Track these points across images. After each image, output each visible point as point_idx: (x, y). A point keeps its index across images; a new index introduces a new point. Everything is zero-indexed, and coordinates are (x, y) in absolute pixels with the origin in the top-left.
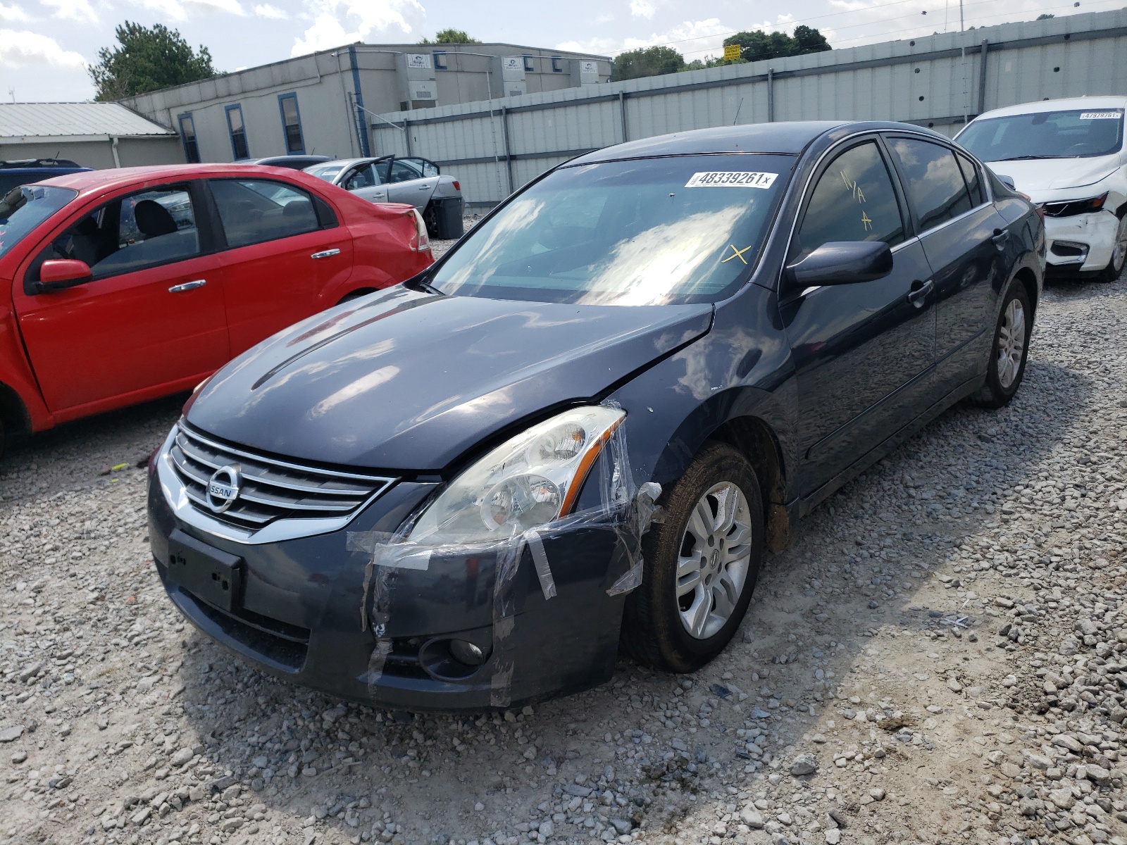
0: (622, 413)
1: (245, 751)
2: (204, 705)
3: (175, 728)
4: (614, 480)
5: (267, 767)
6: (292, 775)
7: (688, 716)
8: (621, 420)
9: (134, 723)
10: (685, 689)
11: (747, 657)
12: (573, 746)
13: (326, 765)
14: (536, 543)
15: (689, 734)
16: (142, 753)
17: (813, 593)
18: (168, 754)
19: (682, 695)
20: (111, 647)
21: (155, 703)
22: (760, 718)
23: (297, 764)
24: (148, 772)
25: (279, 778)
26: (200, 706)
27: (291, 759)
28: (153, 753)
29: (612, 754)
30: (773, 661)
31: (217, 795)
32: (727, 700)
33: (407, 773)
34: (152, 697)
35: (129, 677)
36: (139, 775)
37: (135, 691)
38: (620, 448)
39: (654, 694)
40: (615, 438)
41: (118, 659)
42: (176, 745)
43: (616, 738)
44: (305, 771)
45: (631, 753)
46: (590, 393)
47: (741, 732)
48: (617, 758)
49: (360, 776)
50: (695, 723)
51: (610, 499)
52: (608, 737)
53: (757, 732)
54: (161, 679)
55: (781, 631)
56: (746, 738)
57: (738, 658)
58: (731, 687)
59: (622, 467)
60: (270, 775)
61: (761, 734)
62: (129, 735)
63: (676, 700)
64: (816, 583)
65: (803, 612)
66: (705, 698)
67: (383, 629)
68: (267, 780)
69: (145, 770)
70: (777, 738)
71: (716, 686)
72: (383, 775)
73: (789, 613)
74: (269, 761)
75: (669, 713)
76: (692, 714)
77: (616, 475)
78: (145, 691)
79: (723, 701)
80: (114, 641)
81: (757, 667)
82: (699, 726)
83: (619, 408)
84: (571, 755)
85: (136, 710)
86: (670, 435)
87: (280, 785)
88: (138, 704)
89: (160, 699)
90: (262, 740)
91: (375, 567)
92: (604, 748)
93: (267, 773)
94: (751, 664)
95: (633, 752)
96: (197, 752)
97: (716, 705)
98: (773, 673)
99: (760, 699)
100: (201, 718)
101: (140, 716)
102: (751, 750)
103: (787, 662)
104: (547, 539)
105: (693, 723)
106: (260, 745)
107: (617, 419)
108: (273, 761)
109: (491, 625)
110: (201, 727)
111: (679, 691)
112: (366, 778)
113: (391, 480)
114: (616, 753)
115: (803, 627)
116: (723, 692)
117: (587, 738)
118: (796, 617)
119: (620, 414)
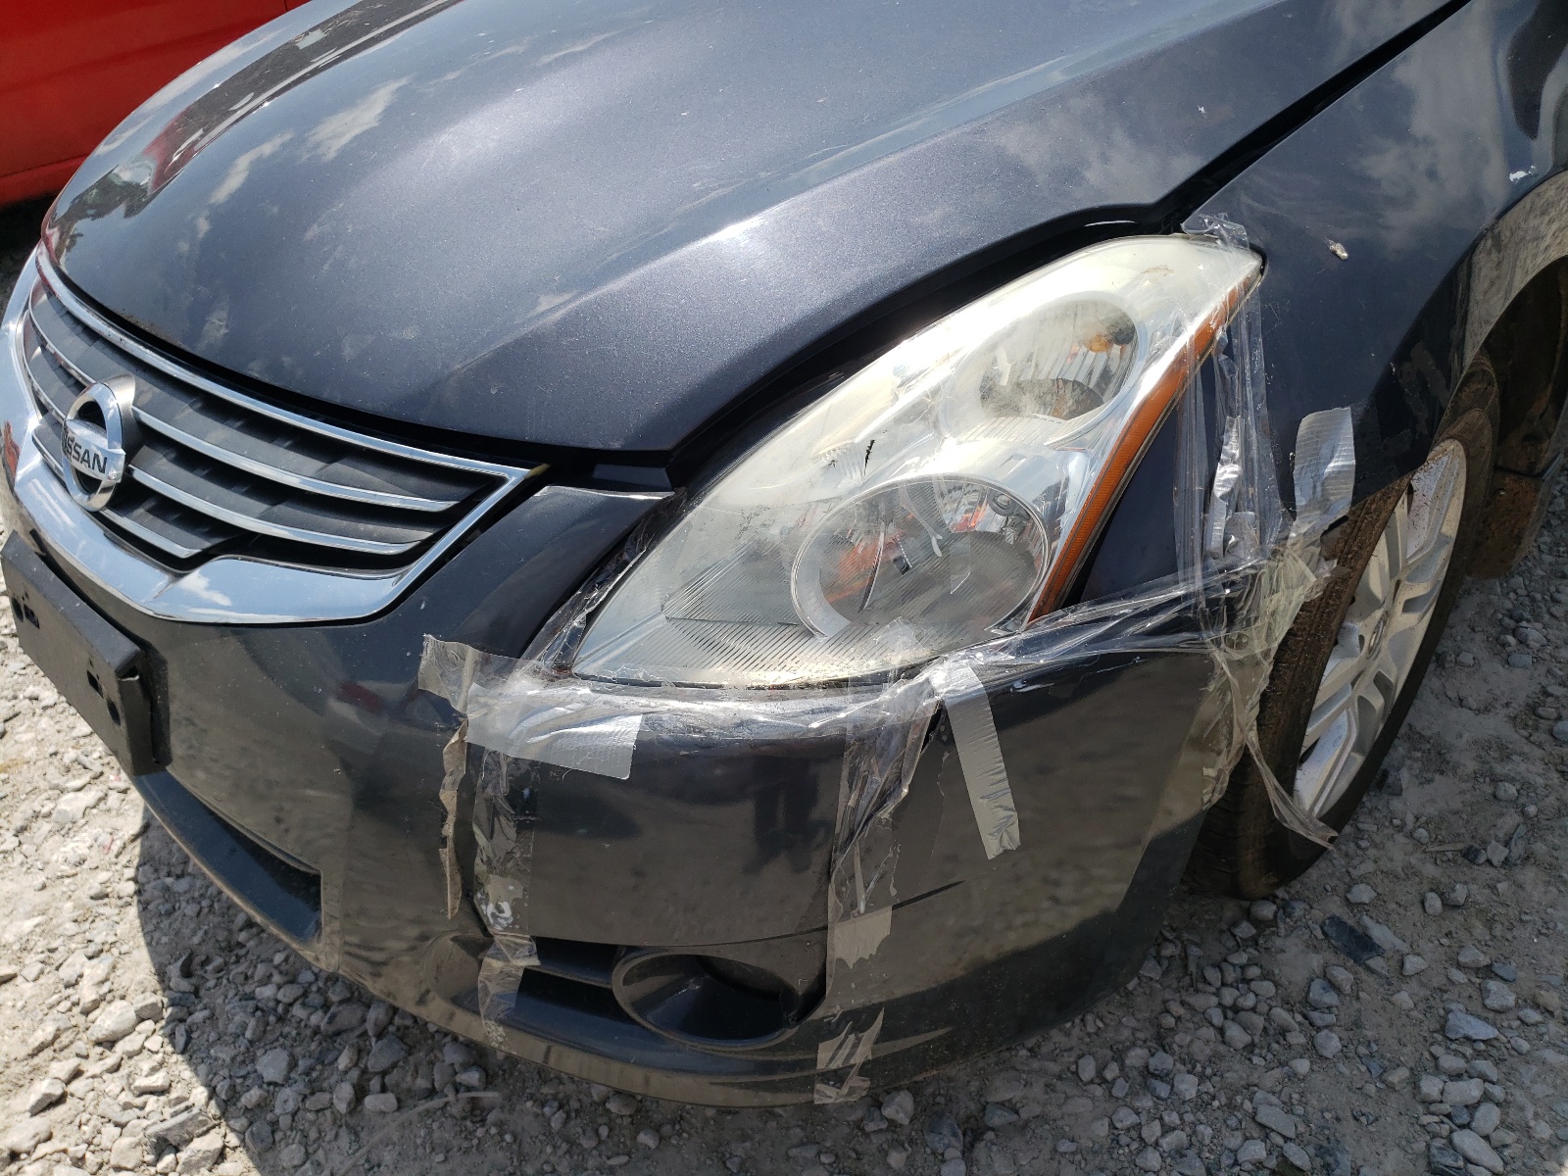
0: (1251, 263)
1: (244, 1026)
2: (178, 877)
3: (112, 939)
4: (1219, 491)
5: (288, 1080)
6: (342, 1107)
7: (1281, 1014)
8: (1247, 285)
9: (29, 916)
10: (1259, 923)
11: (1400, 838)
12: (1003, 1090)
13: (422, 1083)
14: (968, 703)
15: (1293, 1076)
16: (30, 1007)
17: (1528, 659)
18: (86, 1013)
19: (1254, 942)
20: (23, 705)
21: (82, 862)
22: (1468, 1039)
23: (355, 1074)
24: (36, 1060)
25: (311, 1116)
26: (169, 881)
27: (343, 1062)
28: (51, 1007)
29: (1102, 1129)
30: (1470, 855)
31: (169, 1159)
32: (1369, 969)
33: (604, 1131)
34: (78, 845)
35: (43, 785)
36: (16, 1069)
37: (45, 827)
38: (1243, 384)
39: (1186, 936)
40: (1228, 350)
41: (30, 736)
42: (105, 988)
43: (1109, 1075)
44: (371, 1102)
45: (1152, 1131)
46: (1147, 192)
47: (1431, 1086)
48: (1116, 1140)
49: (493, 1131)
50: (1302, 1040)
51: (1205, 557)
52: (1088, 1069)
53: (1472, 1089)
54: (104, 798)
55: (1471, 766)
56: (1446, 1108)
57: (1378, 840)
58: (1379, 933)
59: (1246, 446)
60: (291, 1106)
61: (1486, 1097)
62: (16, 947)
63: (1241, 958)
64: (1534, 633)
65: (1511, 711)
66: (1316, 961)
67: (508, 913)
68: (285, 1122)
69: (33, 1055)
70: (1530, 1115)
71: (1336, 921)
72: (549, 1133)
73: (1478, 712)
74: (293, 1065)
75: (1229, 996)
76: (1288, 1005)
77: (1227, 473)
78: (66, 828)
79: (1364, 975)
80: (31, 690)
81: (1430, 870)
82: (1312, 1050)
83: (1241, 243)
84: (997, 1119)
85: (41, 879)
86: (1395, 338)
87: (313, 1135)
88: (47, 863)
89: (94, 852)
90: (287, 994)
91: (474, 754)
92: (1081, 1105)
93: (287, 1099)
94: (1413, 860)
95: (1156, 1126)
96: (144, 1014)
97: (1347, 989)
98: (1481, 895)
99: (1459, 976)
100: (169, 914)
101: (46, 894)
102: (1472, 1155)
103: (1506, 862)
104: (1005, 692)
105: (1297, 1038)
106: (280, 1009)
107: (1235, 282)
108: (302, 1064)
109: (825, 928)
110: (164, 940)
111: (1245, 930)
112: (508, 1138)
113: (514, 475)
114: (1112, 1126)
115: (1525, 757)
116: (1358, 945)
117: (1035, 1065)
118: (1496, 725)
119: (1242, 267)
